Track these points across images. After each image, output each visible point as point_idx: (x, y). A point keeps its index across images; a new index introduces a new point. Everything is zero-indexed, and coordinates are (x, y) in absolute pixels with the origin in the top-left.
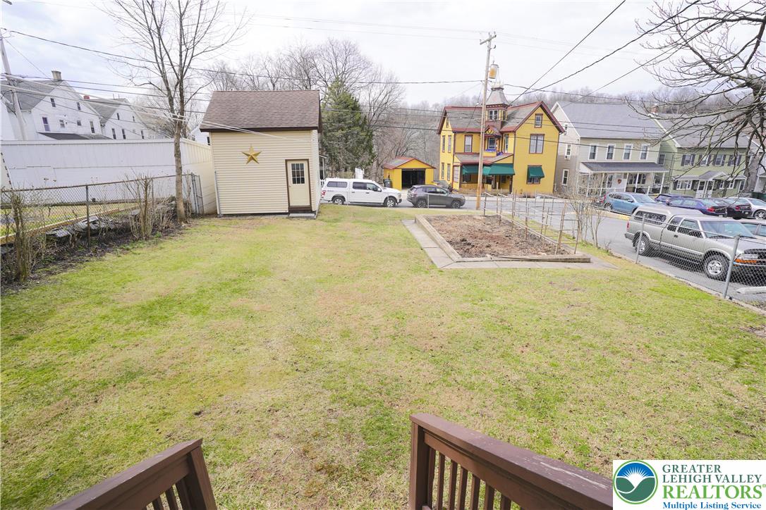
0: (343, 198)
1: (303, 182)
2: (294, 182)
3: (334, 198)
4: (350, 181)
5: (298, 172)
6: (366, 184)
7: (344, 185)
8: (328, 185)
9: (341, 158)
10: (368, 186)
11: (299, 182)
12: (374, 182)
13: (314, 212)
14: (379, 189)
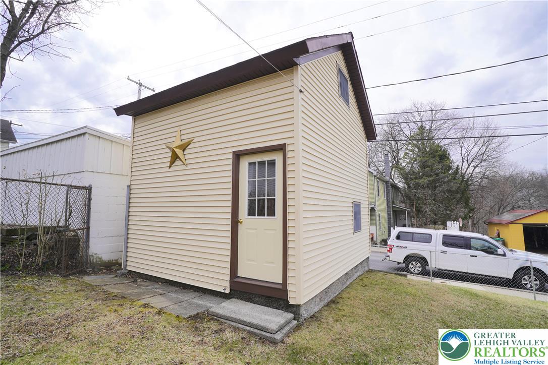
0: (423, 261)
1: (272, 213)
2: (251, 213)
3: (409, 259)
4: (437, 234)
5: (261, 183)
6: (469, 239)
7: (428, 239)
8: (398, 237)
9: (427, 209)
10: (473, 242)
11: (261, 214)
12: (486, 237)
13: (294, 309)
14: (500, 251)
